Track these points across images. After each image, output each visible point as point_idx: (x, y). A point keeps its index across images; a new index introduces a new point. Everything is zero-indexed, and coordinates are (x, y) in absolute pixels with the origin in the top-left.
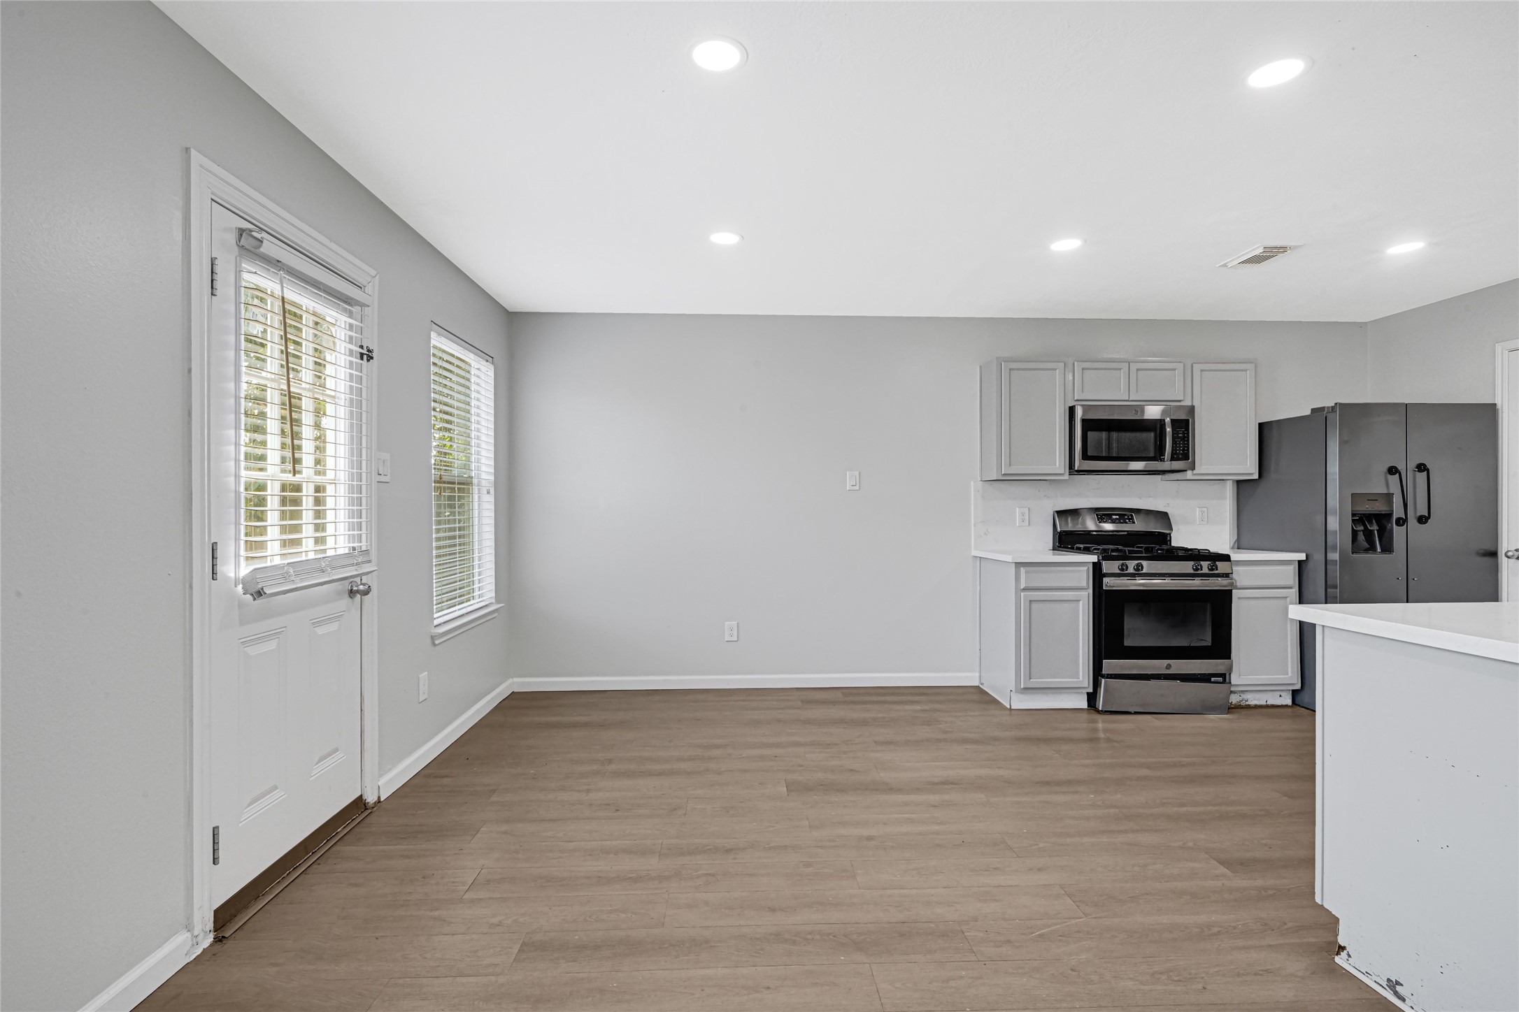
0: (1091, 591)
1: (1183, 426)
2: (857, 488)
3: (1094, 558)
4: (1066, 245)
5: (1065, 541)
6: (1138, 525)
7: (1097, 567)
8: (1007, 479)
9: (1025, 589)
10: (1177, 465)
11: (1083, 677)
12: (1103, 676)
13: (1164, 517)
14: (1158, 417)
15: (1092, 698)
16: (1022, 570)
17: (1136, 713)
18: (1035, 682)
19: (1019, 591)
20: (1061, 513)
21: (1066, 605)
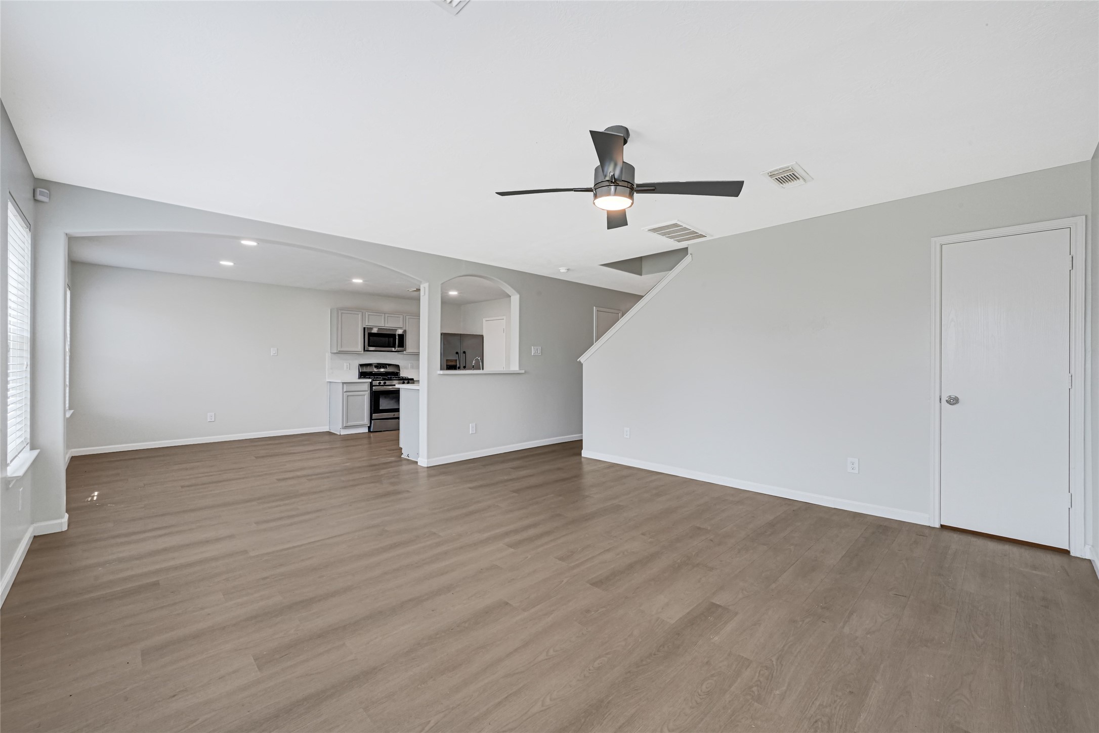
0: (369, 391)
1: (402, 337)
2: (276, 355)
3: (370, 380)
4: (358, 281)
5: (363, 375)
6: (390, 370)
7: (371, 383)
8: (340, 352)
9: (345, 392)
10: (400, 349)
11: (366, 421)
12: (373, 420)
13: (398, 366)
14: (401, 333)
15: (369, 428)
16: (345, 385)
17: (384, 431)
18: (350, 424)
19: (343, 392)
20: (362, 365)
21: (360, 397)
